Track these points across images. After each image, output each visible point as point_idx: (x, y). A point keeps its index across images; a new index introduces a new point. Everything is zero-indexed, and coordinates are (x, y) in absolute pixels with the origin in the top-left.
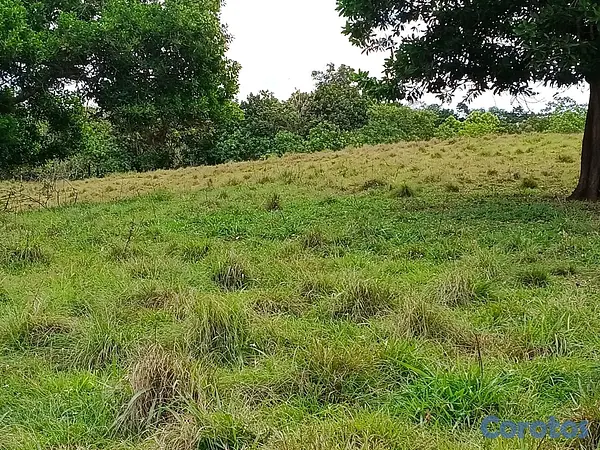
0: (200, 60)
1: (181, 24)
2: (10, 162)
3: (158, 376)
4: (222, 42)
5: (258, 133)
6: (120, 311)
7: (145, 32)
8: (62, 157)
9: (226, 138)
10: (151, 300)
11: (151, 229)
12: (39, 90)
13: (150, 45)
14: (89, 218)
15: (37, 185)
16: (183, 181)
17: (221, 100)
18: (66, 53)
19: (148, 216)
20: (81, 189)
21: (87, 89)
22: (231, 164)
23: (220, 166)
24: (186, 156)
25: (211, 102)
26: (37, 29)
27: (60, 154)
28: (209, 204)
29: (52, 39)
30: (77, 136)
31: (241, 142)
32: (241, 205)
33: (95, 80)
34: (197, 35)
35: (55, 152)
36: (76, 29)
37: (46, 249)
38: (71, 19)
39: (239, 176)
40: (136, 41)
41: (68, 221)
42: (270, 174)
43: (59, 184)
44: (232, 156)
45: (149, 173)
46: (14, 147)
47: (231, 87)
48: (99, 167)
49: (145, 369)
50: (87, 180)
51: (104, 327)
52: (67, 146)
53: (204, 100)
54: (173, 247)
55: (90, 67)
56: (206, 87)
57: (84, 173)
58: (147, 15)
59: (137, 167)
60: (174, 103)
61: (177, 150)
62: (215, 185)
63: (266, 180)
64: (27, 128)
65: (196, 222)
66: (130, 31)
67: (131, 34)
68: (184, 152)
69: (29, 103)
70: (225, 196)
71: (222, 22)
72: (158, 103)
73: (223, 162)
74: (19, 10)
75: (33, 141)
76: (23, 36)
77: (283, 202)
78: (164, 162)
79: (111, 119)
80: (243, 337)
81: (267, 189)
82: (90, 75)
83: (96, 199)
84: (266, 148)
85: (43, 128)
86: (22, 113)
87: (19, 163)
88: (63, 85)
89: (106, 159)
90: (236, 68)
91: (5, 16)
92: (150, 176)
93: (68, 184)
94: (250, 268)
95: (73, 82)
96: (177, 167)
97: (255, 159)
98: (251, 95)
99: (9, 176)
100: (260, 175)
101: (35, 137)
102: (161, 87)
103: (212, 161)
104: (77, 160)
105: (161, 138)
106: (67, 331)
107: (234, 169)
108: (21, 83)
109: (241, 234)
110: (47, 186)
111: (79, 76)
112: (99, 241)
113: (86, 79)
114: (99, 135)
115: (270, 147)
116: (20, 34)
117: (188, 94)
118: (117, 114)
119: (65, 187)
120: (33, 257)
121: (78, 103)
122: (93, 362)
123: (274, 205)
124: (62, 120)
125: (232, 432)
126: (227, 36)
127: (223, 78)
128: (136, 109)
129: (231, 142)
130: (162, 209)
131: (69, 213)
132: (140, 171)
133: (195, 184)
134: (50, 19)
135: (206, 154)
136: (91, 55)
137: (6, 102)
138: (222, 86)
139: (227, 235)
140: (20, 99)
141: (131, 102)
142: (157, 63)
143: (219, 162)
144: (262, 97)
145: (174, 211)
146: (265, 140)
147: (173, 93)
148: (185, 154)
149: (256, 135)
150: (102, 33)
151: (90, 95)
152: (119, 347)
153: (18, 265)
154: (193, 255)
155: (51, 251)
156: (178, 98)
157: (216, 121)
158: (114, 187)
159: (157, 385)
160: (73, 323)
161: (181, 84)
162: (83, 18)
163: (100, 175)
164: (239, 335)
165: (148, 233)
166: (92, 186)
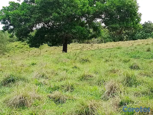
0: (131, 13)
1: (127, 4)
2: (83, 39)
3: (112, 87)
4: (137, 8)
5: (147, 32)
6: (106, 73)
7: (117, 6)
8: (96, 38)
9: (138, 33)
10: (113, 71)
11: (116, 55)
12: (91, 21)
13: (119, 9)
14: (101, 52)
15: (89, 45)
16: (126, 44)
17: (136, 23)
18: (97, 12)
19: (115, 52)
20: (100, 46)
21: (102, 21)
22: (139, 40)
23: (136, 41)
24: (127, 38)
25: (134, 24)
26: (91, 6)
27: (95, 37)
28: (132, 50)
29: (94, 8)
30: (99, 32)
31: (142, 34)
32: (140, 50)
33: (104, 18)
34: (131, 6)
35: (94, 36)
36: (100, 6)
37: (90, 59)
38: (99, 3)
39: (141, 43)
40: (115, 8)
41: (96, 53)
42: (149, 43)
43: (95, 45)
44: (139, 38)
45: (117, 42)
46: (84, 35)
47: (139, 20)
48: (105, 40)
49: (109, 85)
50: (102, 44)
51: (101, 76)
52: (97, 35)
53: (132, 23)
54: (121, 60)
55: (103, 15)
56: (133, 20)
57: (101, 42)
58: (118, 2)
59: (114, 41)
60: (124, 24)
61: (125, 37)
62: (134, 45)
63: (148, 44)
64: (88, 31)
65: (127, 54)
66: (114, 6)
67: (114, 7)
68: (126, 37)
69: (88, 24)
70: (136, 48)
71: (137, 3)
72: (119, 24)
73: (137, 40)
74: (87, 2)
75: (89, 34)
76: (87, 8)
77: (151, 50)
78: (121, 39)
79: (108, 28)
80: (135, 80)
81: (147, 47)
82: (103, 17)
83: (104, 48)
84: (149, 36)
85: (91, 30)
86: (86, 27)
87: (86, 39)
88: (97, 20)
89: (107, 39)
90: (141, 15)
91: (84, 3)
92: (117, 43)
93: (97, 44)
94: (140, 65)
95: (99, 19)
96: (125, 41)
97: (146, 39)
98: (145, 22)
99: (83, 43)
100: (146, 43)
101: (89, 33)
102: (121, 20)
103: (134, 39)
104: (99, 39)
105: (120, 33)
106: (93, 77)
107: (139, 41)
108: (86, 19)
109: (139, 57)
110: (92, 45)
111: (100, 17)
112: (103, 58)
113: (102, 18)
114: (105, 32)
115: (150, 36)
116: (87, 7)
117: (128, 22)
118: (109, 27)
119: (96, 45)
120: (87, 61)
121: (100, 24)
122: (98, 84)
123: (149, 50)
124: (96, 29)
125: (128, 101)
126: (139, 7)
127: (137, 17)
128: (114, 26)
129: (139, 34)
130: (119, 51)
131: (96, 51)
132: (115, 42)
133: (129, 45)
134: (94, 3)
135: (133, 37)
136: (103, 12)
137: (83, 24)
138: (137, 20)
139: (135, 57)
140: (86, 24)
141: (113, 24)
142: (120, 14)
143: (136, 39)
144: (148, 23)
145: (122, 51)
146: (149, 34)
147: (124, 21)
148: (127, 37)
149: (146, 33)
150: (106, 7)
151: (103, 22)
152: (104, 81)
153: (83, 62)
154: (125, 61)
155: (91, 59)
156: (125, 23)
157: (135, 28)
158: (108, 45)
159: (112, 89)
160: (94, 75)
161: (126, 19)
162: (102, 3)
163: (105, 42)
164: (134, 80)
165: (115, 56)
166: (103, 45)
